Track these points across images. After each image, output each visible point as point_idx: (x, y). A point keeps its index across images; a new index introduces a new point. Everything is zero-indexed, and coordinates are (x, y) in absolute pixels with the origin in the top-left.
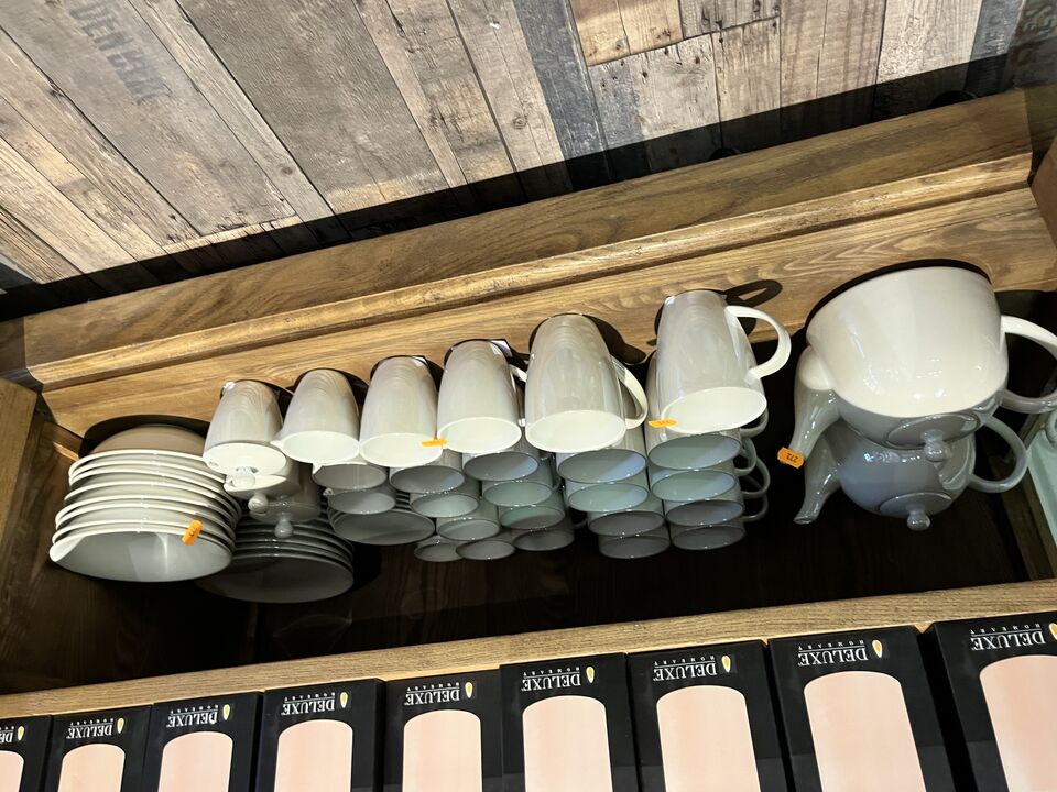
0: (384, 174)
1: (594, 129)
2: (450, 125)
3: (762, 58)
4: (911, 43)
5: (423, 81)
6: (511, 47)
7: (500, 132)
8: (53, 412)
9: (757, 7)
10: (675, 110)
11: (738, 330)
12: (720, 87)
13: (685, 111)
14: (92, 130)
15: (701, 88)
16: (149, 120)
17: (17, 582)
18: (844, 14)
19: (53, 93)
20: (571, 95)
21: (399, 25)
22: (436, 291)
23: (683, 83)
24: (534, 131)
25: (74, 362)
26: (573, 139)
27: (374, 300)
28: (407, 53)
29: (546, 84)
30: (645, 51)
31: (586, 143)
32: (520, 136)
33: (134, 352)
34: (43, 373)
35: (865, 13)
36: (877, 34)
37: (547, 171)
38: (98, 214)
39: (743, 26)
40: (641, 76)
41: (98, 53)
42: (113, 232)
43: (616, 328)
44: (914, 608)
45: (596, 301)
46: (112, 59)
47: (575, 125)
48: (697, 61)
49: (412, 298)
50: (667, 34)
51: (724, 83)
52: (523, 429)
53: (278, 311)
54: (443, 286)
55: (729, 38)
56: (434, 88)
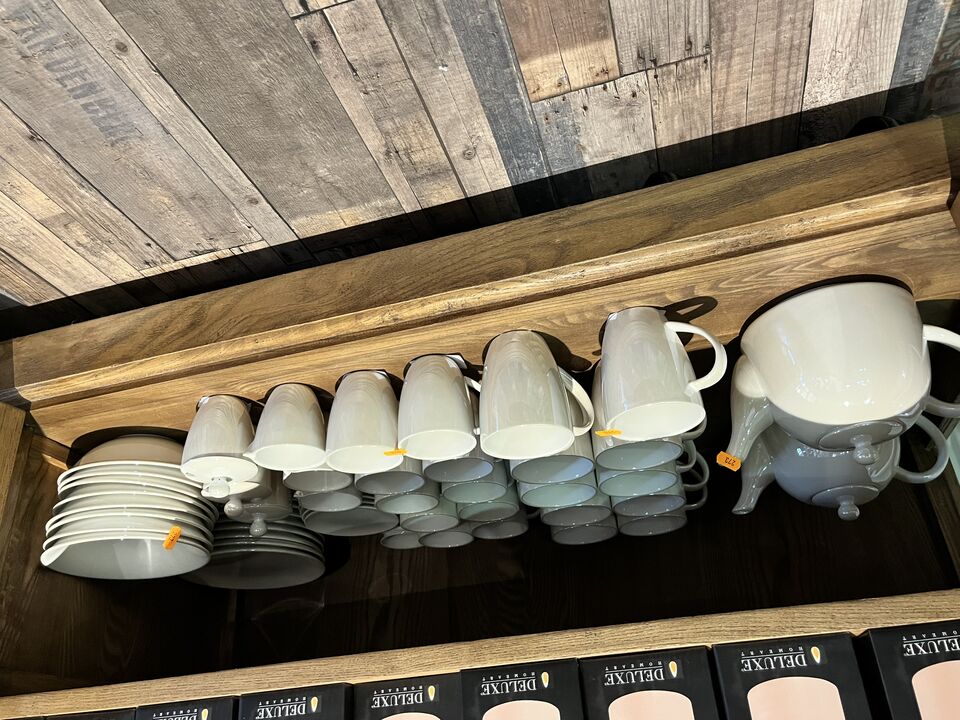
0: (343, 202)
1: (538, 157)
2: (404, 157)
3: (695, 91)
4: (834, 75)
5: (377, 120)
6: (459, 87)
7: (450, 162)
8: (41, 426)
9: (689, 46)
10: (614, 139)
11: (677, 344)
12: (655, 117)
13: (623, 139)
14: (69, 170)
15: (638, 119)
16: (123, 161)
17: (11, 587)
18: (771, 50)
19: (32, 138)
20: (517, 128)
21: (354, 70)
22: (394, 313)
23: (621, 115)
24: (483, 161)
25: (60, 382)
26: (520, 167)
27: (337, 321)
28: (362, 94)
29: (493, 120)
30: (585, 88)
31: (531, 170)
32: (470, 166)
33: (114, 372)
34: (30, 392)
35: (791, 49)
36: (802, 67)
37: (497, 196)
38: (79, 244)
39: (677, 63)
40: (581, 110)
41: (72, 101)
42: (94, 259)
43: (563, 341)
44: (851, 615)
45: (544, 319)
46: (85, 107)
47: (521, 155)
48: (634, 95)
49: (372, 319)
50: (605, 72)
51: (660, 115)
52: (478, 437)
53: (248, 332)
54: (401, 308)
55: (663, 74)
56: (388, 125)
